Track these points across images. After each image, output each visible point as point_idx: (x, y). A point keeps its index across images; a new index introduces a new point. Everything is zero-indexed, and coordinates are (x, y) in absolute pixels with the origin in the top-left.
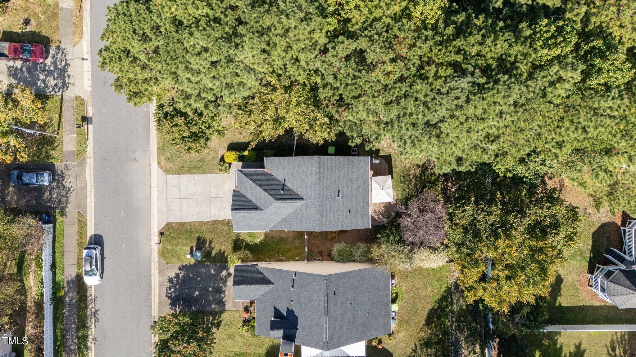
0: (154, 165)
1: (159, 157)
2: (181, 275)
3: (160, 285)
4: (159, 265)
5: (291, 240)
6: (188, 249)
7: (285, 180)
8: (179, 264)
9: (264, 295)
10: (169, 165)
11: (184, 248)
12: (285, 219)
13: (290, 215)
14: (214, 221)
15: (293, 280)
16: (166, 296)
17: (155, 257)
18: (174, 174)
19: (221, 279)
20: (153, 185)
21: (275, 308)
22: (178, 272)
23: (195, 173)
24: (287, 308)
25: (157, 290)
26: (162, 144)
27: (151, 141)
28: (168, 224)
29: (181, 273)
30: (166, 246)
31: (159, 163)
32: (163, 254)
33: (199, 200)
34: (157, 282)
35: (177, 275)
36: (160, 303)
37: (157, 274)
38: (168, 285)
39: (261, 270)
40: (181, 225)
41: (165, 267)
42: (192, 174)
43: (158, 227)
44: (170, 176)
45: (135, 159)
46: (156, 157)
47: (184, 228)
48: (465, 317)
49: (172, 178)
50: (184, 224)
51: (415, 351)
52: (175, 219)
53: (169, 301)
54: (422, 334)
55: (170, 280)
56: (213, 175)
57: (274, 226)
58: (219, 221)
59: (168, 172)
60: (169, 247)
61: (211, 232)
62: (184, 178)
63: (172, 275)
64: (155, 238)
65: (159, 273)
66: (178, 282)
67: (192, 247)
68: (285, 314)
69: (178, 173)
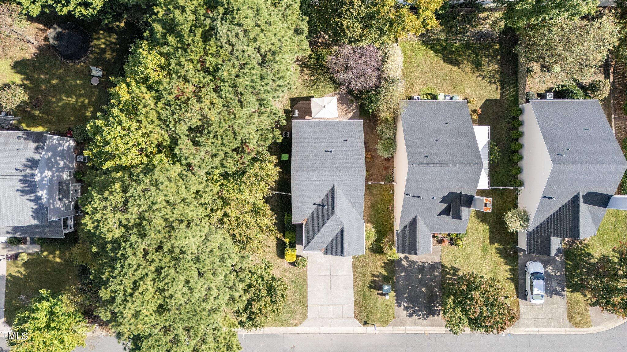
0: (297, 330)
1: (290, 325)
2: (406, 305)
3: (415, 325)
4: (396, 326)
5: (373, 198)
6: (380, 297)
7: (314, 204)
8: (395, 306)
9: (427, 225)
10: (298, 315)
11: (379, 301)
12: (352, 204)
13: (348, 199)
14: (354, 272)
15: (413, 196)
16: (426, 319)
17: (388, 329)
18: (307, 311)
19: (410, 266)
20: (317, 331)
21: (439, 215)
22: (402, 307)
23: (306, 290)
24: (440, 202)
25: (420, 328)
26: (277, 322)
27: (274, 332)
28: (356, 317)
29: (404, 305)
30: (377, 319)
31: (296, 325)
32: (385, 322)
33: (332, 287)
34: (413, 328)
35: (406, 308)
36: (433, 325)
37: (404, 328)
38: (415, 317)
39: (402, 228)
40: (357, 304)
41: (398, 320)
42: (307, 293)
43: (359, 326)
44: (309, 314)
45: (292, 348)
46: (291, 328)
47: (360, 302)
48: (452, 27)
49: (311, 312)
50: (355, 302)
51: (484, 77)
52: (351, 310)
53: (431, 316)
54: (468, 69)
55: (411, 315)
56: (308, 273)
57: (360, 214)
58: (353, 267)
59: (304, 317)
60: (378, 316)
61: (364, 275)
62: (310, 301)
63: (405, 313)
64: (370, 329)
65: (403, 326)
66: (412, 308)
67: (379, 294)
68: (446, 205)
69: (307, 307)
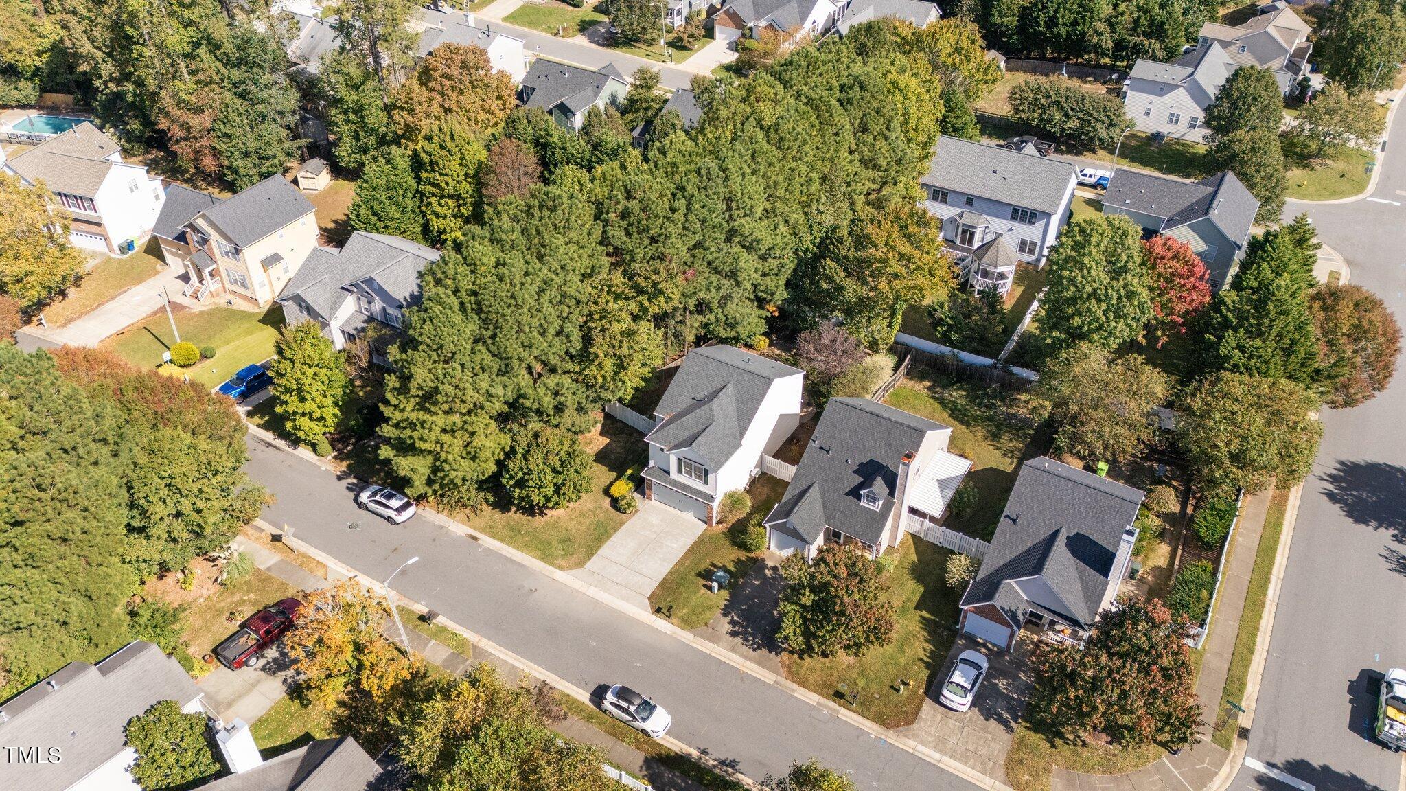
0: (559, 575)
1: (553, 564)
2: (735, 618)
3: (733, 649)
4: (702, 636)
6: (703, 590)
7: (694, 398)
8: (719, 612)
9: (824, 507)
10: (574, 558)
11: (699, 595)
12: (738, 414)
14: (689, 551)
15: (821, 448)
16: (754, 650)
17: (687, 637)
18: (589, 559)
19: (774, 579)
20: (583, 590)
21: (848, 494)
22: (728, 619)
23: (608, 538)
24: (853, 472)
25: (736, 657)
26: (539, 553)
27: (525, 563)
28: (650, 598)
29: (732, 617)
30: (680, 615)
31: (561, 568)
32: (687, 623)
33: (646, 551)
34: (725, 652)
35: (732, 622)
36: (759, 663)
37: (713, 646)
38: (739, 640)
40: (664, 584)
41: (710, 630)
42: (606, 541)
43: (646, 611)
44: (589, 565)
45: (531, 590)
46: (551, 568)
47: (671, 583)
49: (594, 563)
50: (665, 580)
52: (651, 586)
53: (764, 651)
55: (734, 634)
56: (627, 524)
58: (692, 546)
59: (581, 564)
60: (684, 611)
61: (701, 560)
62: (605, 550)
63: (728, 627)
64: (660, 623)
65: (713, 642)
66: (742, 626)
67: (705, 586)
68: (861, 480)
69: (592, 555)
